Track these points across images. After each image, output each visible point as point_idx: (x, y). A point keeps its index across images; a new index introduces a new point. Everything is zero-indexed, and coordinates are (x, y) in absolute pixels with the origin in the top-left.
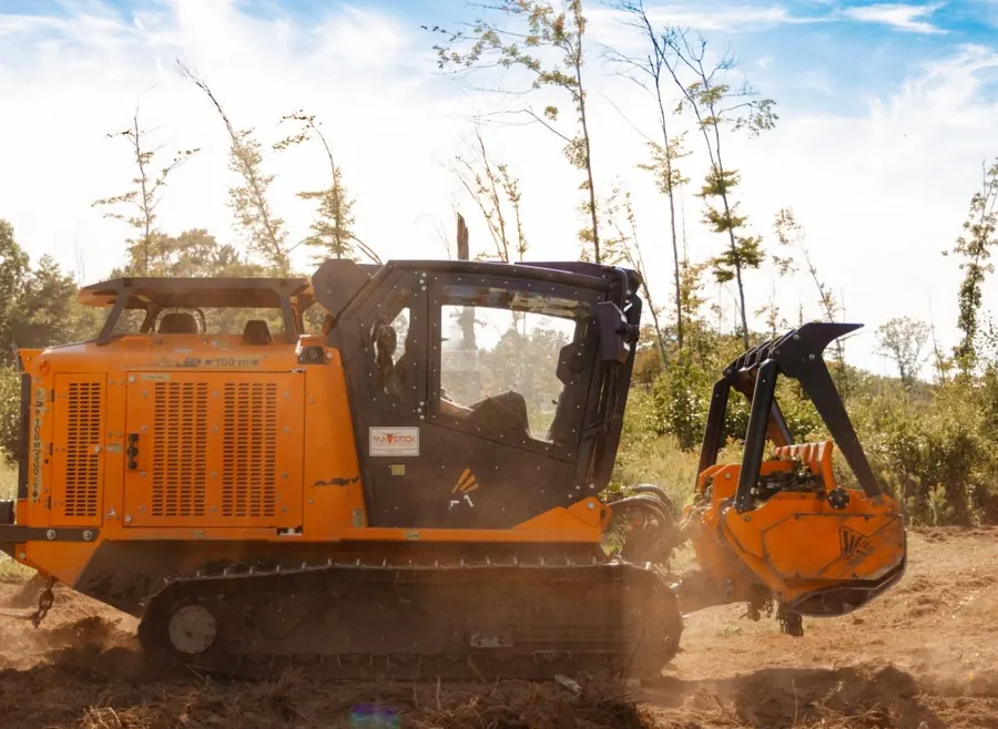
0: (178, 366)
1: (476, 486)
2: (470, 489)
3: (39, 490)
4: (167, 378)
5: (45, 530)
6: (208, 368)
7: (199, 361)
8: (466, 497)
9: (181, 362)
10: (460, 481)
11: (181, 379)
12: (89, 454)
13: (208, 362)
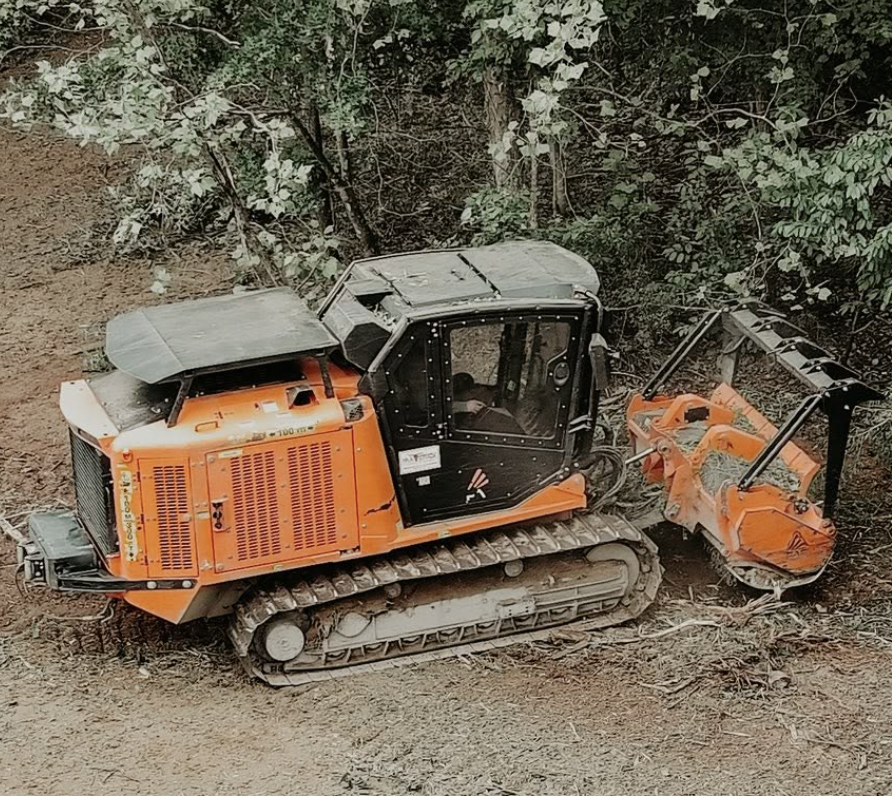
0: (248, 441)
1: (487, 481)
2: (482, 485)
3: (135, 551)
4: (239, 453)
5: (146, 582)
6: (274, 438)
7: (264, 435)
8: (479, 491)
9: (250, 438)
10: (473, 481)
11: (252, 452)
12: (179, 521)
13: (272, 435)
